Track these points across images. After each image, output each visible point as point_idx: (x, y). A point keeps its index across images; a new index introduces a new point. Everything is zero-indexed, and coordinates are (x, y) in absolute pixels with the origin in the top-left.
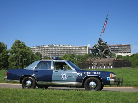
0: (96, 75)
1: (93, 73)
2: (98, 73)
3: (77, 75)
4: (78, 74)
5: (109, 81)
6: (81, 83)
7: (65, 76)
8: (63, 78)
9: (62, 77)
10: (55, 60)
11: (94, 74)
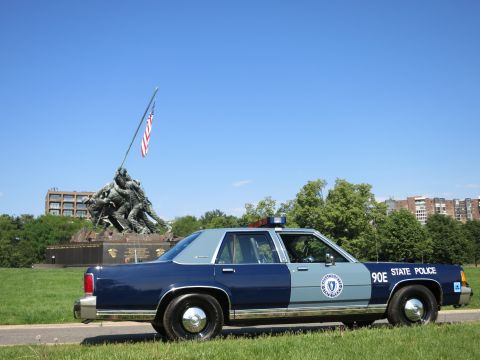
0: (424, 276)
1: (417, 270)
2: (428, 269)
3: (372, 279)
4: (376, 276)
5: (459, 294)
6: (383, 307)
7: (334, 283)
8: (329, 292)
9: (326, 288)
10: (280, 229)
11: (419, 275)
